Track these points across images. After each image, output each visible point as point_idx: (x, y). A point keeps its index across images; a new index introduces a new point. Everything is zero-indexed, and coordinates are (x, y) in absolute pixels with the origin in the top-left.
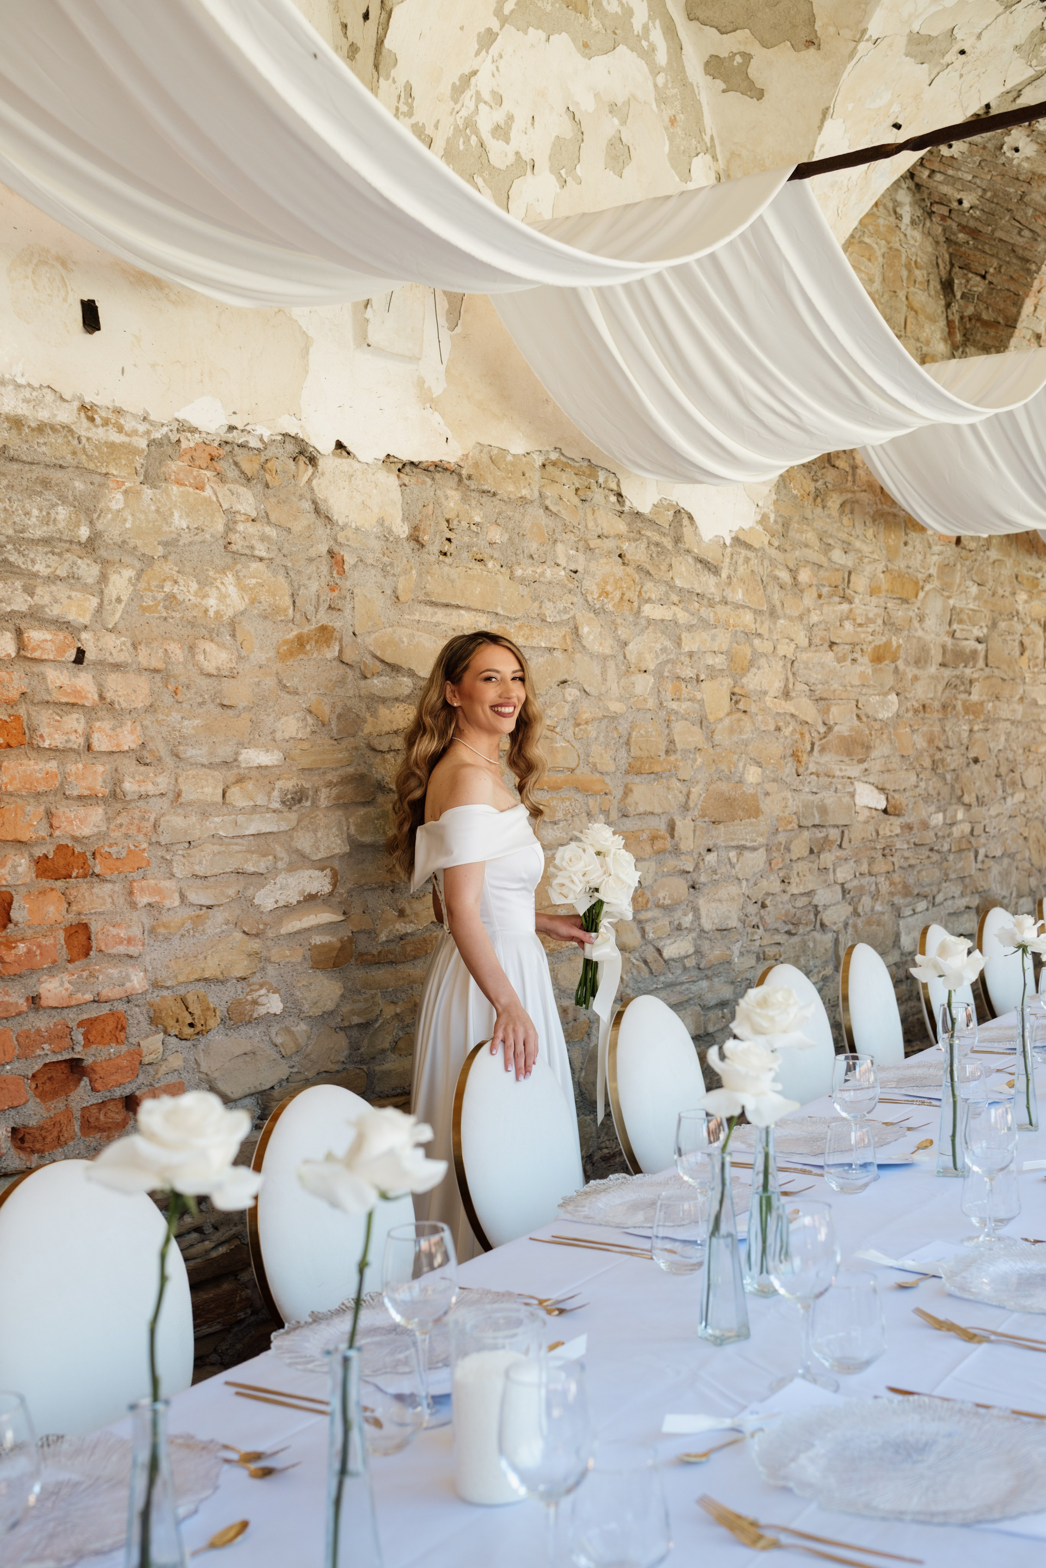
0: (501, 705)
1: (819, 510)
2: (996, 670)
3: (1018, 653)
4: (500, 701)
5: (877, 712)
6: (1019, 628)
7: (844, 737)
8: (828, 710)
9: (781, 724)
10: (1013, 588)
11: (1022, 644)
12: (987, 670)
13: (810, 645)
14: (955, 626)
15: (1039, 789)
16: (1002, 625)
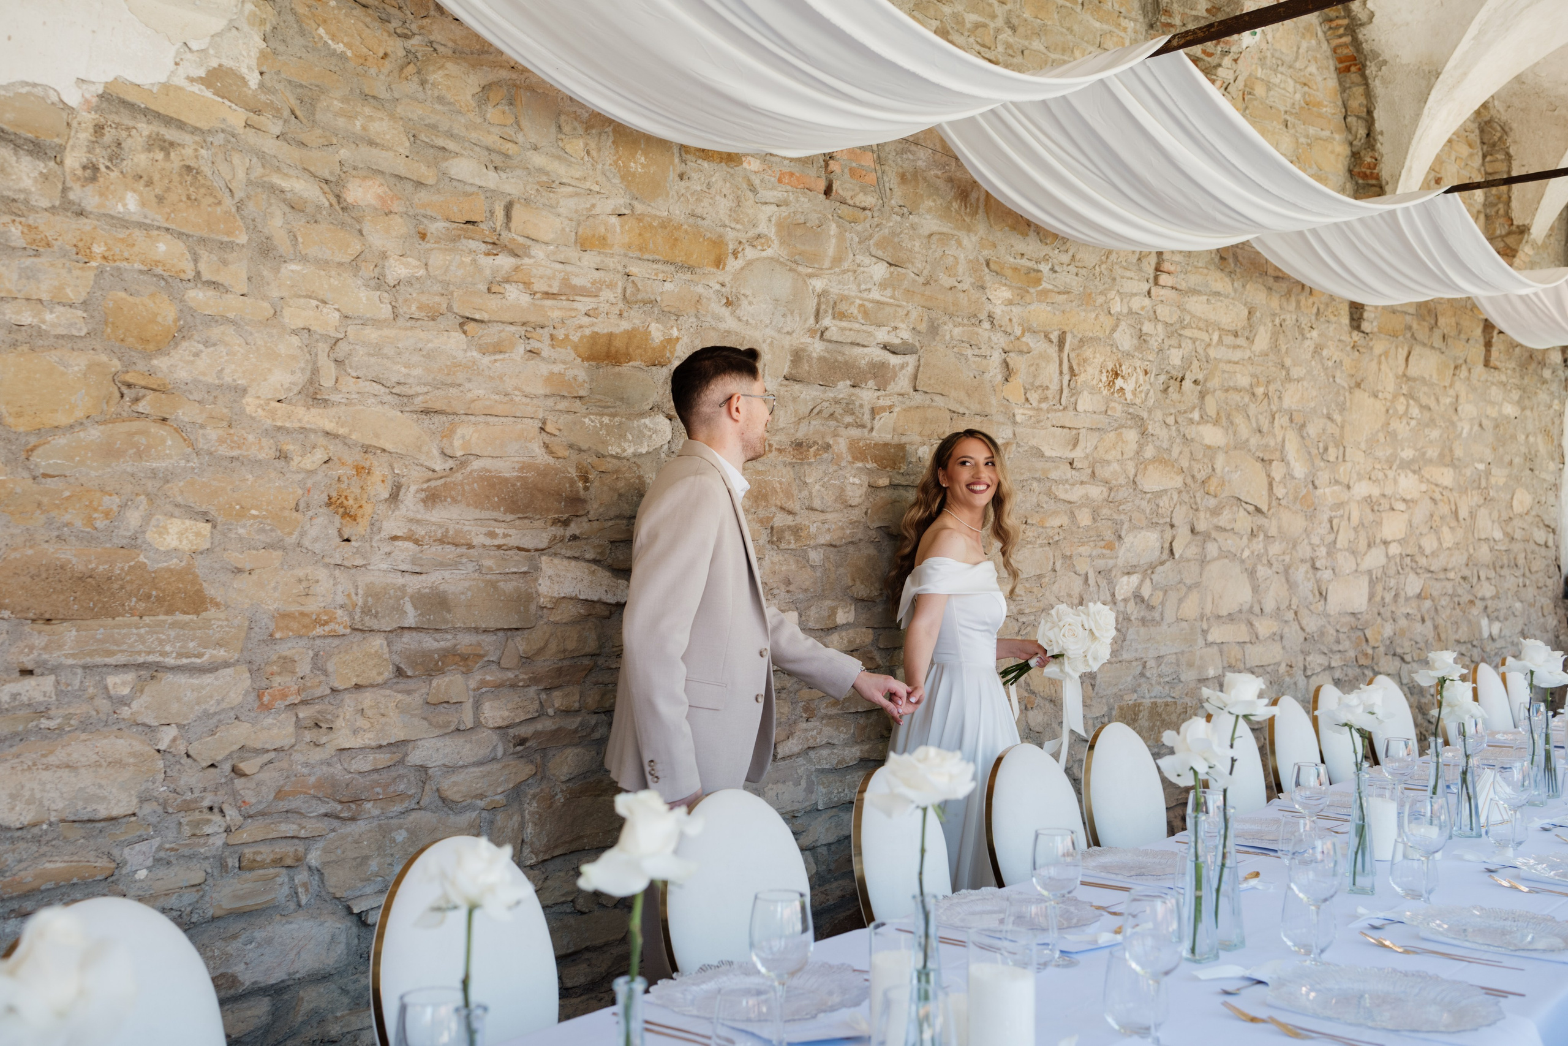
0: (974, 484)
1: (413, 86)
2: (937, 398)
3: (1000, 378)
4: (973, 480)
5: (604, 443)
6: (999, 339)
7: (506, 480)
8: (452, 432)
9: (290, 447)
10: (981, 278)
11: (1006, 364)
12: (918, 398)
13: (396, 316)
14: (827, 321)
15: (1045, 580)
16: (952, 331)
